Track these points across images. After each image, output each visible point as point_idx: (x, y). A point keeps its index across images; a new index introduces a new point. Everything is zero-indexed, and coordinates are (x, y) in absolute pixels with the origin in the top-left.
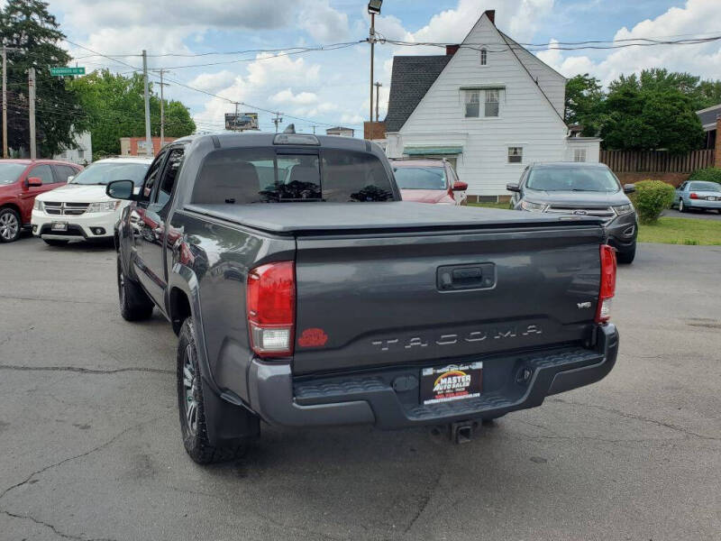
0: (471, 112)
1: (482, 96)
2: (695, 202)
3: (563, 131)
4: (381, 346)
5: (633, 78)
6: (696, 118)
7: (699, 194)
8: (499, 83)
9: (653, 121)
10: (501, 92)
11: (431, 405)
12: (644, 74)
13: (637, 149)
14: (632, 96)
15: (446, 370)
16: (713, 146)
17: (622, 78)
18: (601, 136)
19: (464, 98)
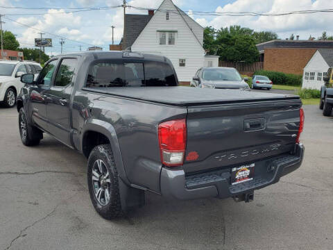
0: (162, 42)
1: (167, 34)
2: (258, 85)
3: (203, 52)
4: (219, 159)
5: (226, 29)
6: (256, 48)
7: (260, 81)
8: (175, 29)
9: (239, 49)
10: (176, 33)
11: (235, 185)
12: (231, 27)
13: (232, 61)
14: (230, 37)
15: (241, 168)
16: (263, 61)
17: (222, 29)
18: (217, 55)
19: (159, 35)
